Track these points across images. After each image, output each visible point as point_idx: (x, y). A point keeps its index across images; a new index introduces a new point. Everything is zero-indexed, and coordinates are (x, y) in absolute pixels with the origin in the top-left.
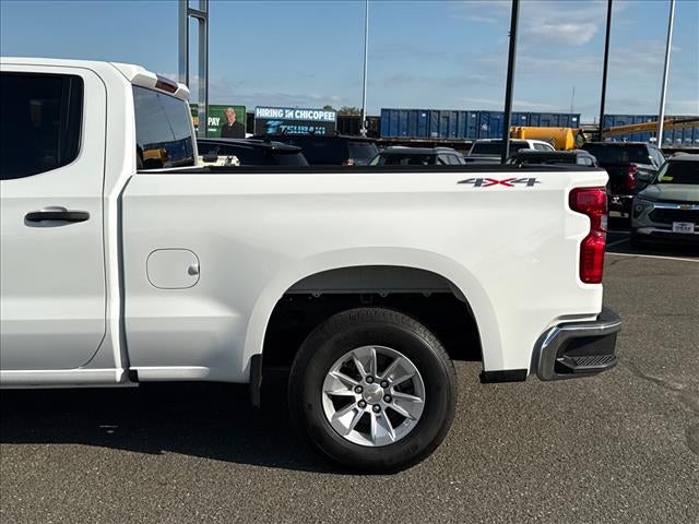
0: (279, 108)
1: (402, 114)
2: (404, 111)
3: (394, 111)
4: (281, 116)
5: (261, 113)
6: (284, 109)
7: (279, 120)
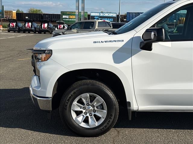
0: (98, 13)
1: (134, 14)
2: (134, 13)
3: (131, 13)
4: (99, 15)
5: (92, 14)
6: (100, 13)
7: (98, 16)
